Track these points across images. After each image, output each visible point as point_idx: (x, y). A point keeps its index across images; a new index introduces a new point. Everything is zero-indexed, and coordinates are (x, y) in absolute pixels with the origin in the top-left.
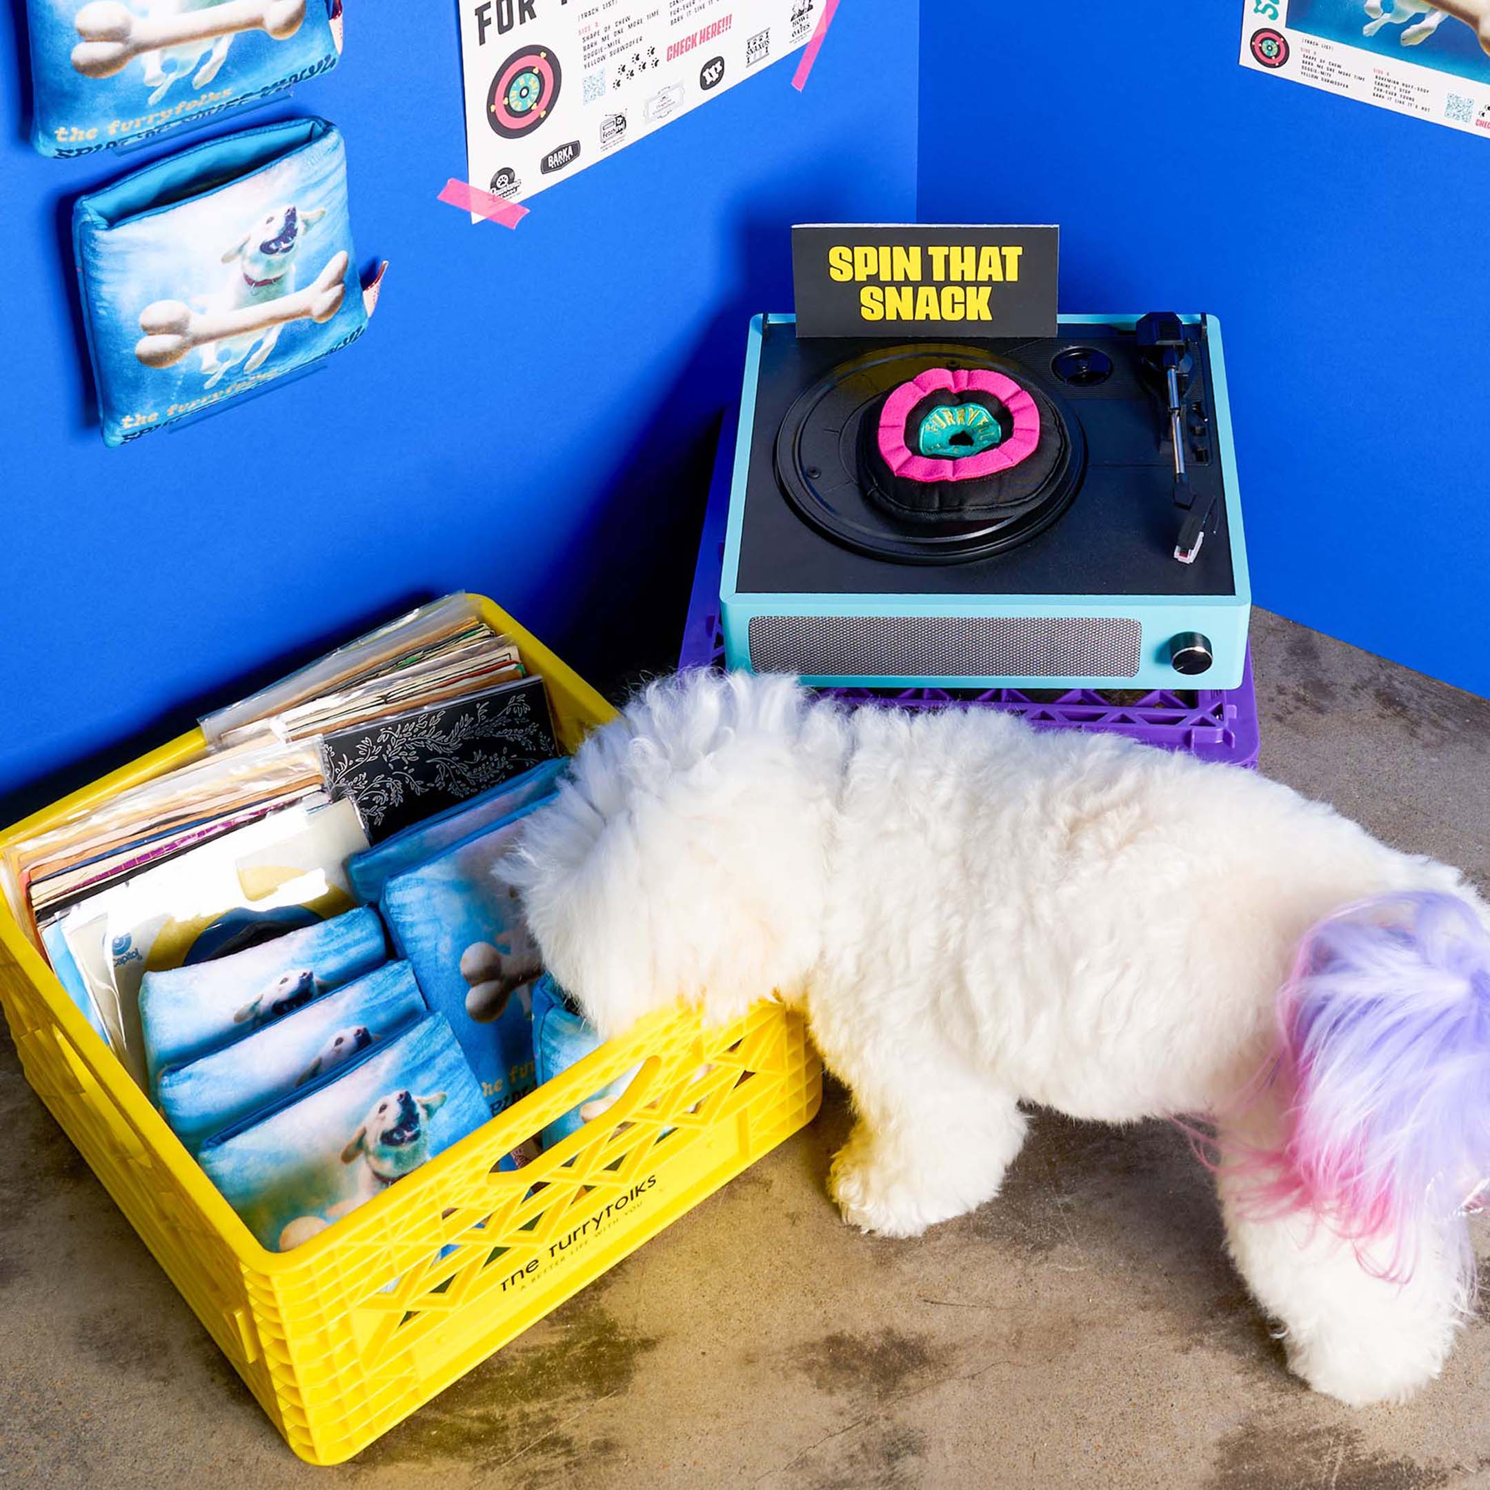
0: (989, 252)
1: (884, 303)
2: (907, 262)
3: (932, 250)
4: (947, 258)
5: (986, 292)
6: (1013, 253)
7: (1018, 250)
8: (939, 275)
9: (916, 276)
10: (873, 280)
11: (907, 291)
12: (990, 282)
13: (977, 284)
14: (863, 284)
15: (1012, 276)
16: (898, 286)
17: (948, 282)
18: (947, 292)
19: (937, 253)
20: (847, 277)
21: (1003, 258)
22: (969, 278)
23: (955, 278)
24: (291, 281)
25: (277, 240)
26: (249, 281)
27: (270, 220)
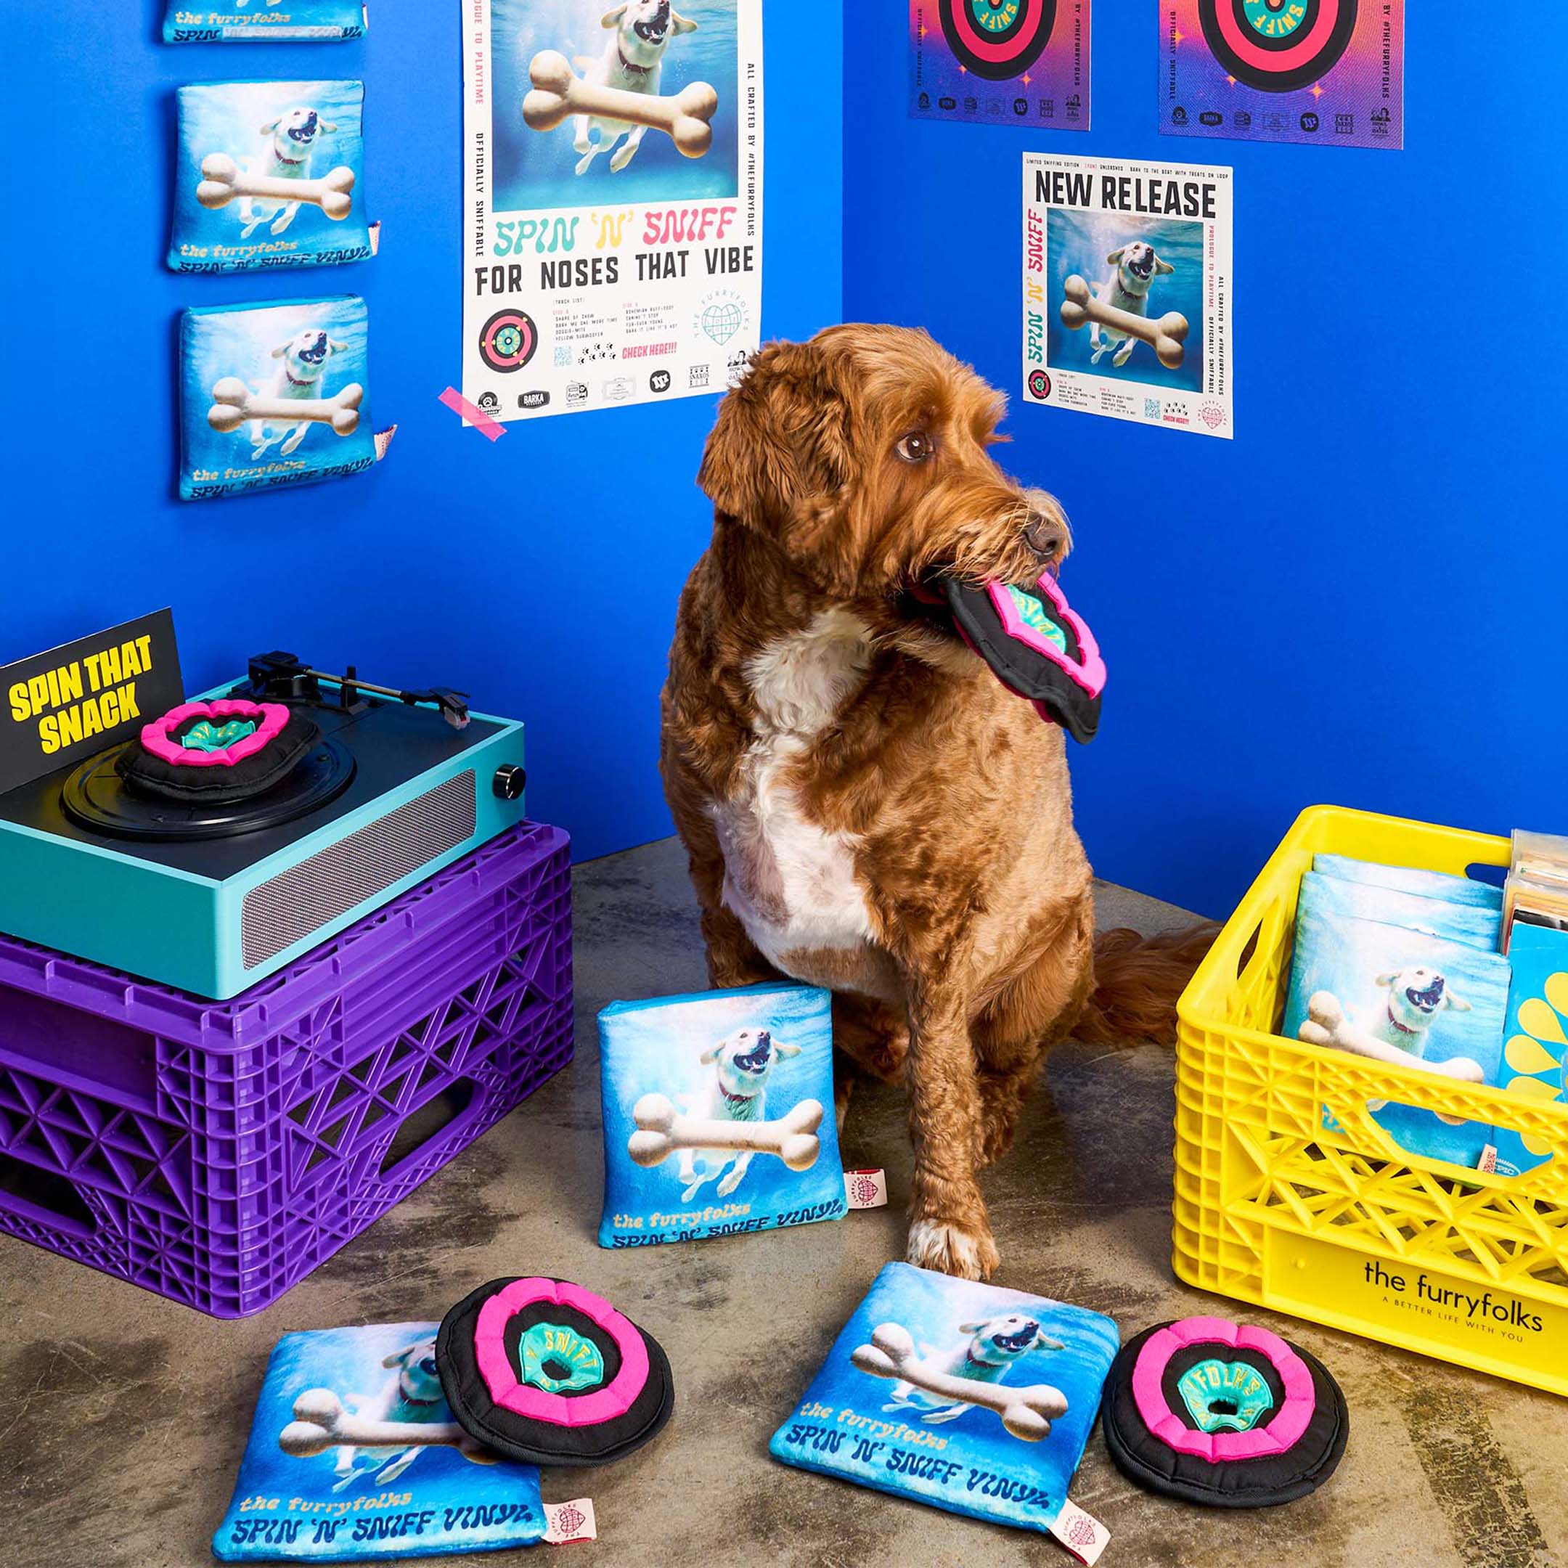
0: (128, 647)
1: (58, 731)
2: (65, 682)
3: (87, 662)
4: (98, 664)
5: (131, 687)
6: (144, 642)
7: (147, 639)
8: (95, 686)
9: (78, 693)
10: (48, 710)
11: (74, 710)
12: (134, 678)
13: (124, 683)
14: (41, 716)
15: (148, 666)
16: (65, 707)
17: (104, 690)
18: (104, 699)
19: (90, 662)
20: (26, 715)
21: (138, 650)
22: (118, 679)
23: (107, 683)
24: (319, 388)
25: (311, 352)
26: (290, 378)
27: (307, 336)
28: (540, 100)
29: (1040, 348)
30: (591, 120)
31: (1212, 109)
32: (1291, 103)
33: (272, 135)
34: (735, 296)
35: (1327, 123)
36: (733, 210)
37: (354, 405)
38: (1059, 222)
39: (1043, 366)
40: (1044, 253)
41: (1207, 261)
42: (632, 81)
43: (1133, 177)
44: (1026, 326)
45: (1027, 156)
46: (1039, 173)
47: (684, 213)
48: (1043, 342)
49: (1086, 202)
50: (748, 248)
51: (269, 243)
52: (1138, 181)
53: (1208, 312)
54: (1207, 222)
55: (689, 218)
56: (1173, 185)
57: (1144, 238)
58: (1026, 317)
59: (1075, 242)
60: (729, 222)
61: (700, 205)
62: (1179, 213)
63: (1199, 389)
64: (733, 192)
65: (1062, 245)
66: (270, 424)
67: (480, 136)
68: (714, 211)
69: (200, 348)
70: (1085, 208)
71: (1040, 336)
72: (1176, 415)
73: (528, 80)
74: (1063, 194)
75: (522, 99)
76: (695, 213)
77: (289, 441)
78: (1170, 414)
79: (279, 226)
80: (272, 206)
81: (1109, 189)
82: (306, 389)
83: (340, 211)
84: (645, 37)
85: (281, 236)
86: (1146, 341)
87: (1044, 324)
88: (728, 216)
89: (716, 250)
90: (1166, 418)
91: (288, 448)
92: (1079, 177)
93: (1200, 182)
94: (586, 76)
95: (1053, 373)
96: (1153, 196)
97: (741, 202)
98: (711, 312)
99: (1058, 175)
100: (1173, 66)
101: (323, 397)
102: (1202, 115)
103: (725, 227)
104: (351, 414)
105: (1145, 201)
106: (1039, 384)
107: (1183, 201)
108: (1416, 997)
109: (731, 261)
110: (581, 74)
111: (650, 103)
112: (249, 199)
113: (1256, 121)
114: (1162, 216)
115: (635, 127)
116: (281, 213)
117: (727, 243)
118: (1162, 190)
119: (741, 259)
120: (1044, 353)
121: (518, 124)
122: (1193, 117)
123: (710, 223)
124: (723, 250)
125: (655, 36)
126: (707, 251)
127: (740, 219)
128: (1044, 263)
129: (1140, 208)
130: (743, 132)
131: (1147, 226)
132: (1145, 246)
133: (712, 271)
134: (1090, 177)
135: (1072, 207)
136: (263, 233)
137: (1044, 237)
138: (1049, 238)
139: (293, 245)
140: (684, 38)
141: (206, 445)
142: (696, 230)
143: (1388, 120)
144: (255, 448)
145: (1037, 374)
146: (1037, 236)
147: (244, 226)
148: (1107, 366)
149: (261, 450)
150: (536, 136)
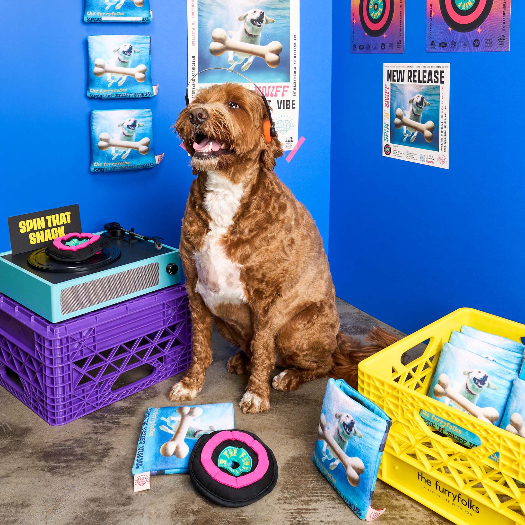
0: (62, 215)
1: (36, 238)
2: (40, 223)
3: (47, 217)
4: (51, 219)
5: (63, 228)
6: (68, 214)
7: (69, 213)
8: (50, 225)
9: (44, 227)
10: (32, 231)
11: (42, 232)
12: (64, 224)
13: (60, 226)
14: (30, 232)
15: (69, 221)
16: (39, 231)
17: (53, 227)
18: (53, 230)
19: (49, 218)
20: (25, 231)
21: (66, 216)
22: (58, 224)
23: (54, 225)
24: (134, 138)
25: (131, 126)
26: (124, 134)
27: (130, 120)
28: (216, 45)
29: (388, 136)
30: (234, 53)
31: (443, 41)
32: (470, 36)
33: (117, 52)
34: (288, 117)
35: (483, 43)
36: (288, 87)
37: (147, 145)
38: (394, 89)
39: (388, 143)
40: (389, 101)
41: (441, 100)
42: (250, 40)
43: (417, 70)
44: (384, 128)
45: (385, 64)
46: (388, 70)
47: (269, 87)
48: (389, 134)
49: (402, 81)
50: (293, 101)
51: (117, 89)
52: (419, 71)
53: (441, 120)
54: (441, 85)
55: (271, 89)
56: (430, 72)
57: (421, 93)
58: (384, 125)
59: (399, 96)
60: (286, 91)
61: (275, 84)
62: (432, 82)
63: (438, 150)
64: (288, 81)
65: (395, 97)
66: (117, 149)
67: (193, 57)
68: (281, 87)
69: (96, 123)
70: (402, 83)
71: (388, 132)
72: (430, 160)
73: (211, 38)
74: (395, 78)
75: (209, 45)
76: (273, 87)
77: (124, 155)
78: (428, 160)
79: (120, 83)
80: (118, 77)
81: (410, 75)
82: (130, 138)
83: (142, 79)
84: (255, 25)
85: (121, 87)
86: (421, 132)
87: (389, 127)
88: (286, 89)
89: (281, 101)
90: (427, 161)
91: (124, 157)
92: (400, 71)
93: (439, 70)
94: (232, 38)
95: (391, 145)
96: (424, 77)
97: (291, 84)
98: (279, 122)
99: (394, 71)
100: (431, 26)
101: (136, 141)
102: (440, 44)
103: (285, 93)
104: (145, 148)
105: (421, 79)
106: (387, 150)
107: (434, 78)
108: (477, 381)
109: (287, 105)
110: (231, 37)
111: (257, 48)
112: (110, 74)
113: (458, 44)
114: (427, 84)
115: (251, 56)
116: (121, 79)
117: (285, 98)
118: (426, 74)
119: (291, 104)
120: (389, 138)
121: (208, 53)
122: (437, 45)
123: (279, 91)
124: (284, 101)
125: (258, 24)
126: (278, 101)
127: (290, 90)
128: (389, 104)
129: (420, 81)
130: (292, 59)
131: (422, 88)
132: (421, 96)
133: (279, 108)
134: (404, 71)
135: (398, 83)
136: (115, 86)
137: (390, 95)
138: (391, 95)
139: (126, 90)
140: (270, 25)
141: (98, 155)
142: (274, 93)
143: (504, 40)
144: (113, 156)
145: (387, 146)
146: (387, 94)
147: (109, 83)
148: (408, 143)
149: (115, 157)
150: (214, 58)
